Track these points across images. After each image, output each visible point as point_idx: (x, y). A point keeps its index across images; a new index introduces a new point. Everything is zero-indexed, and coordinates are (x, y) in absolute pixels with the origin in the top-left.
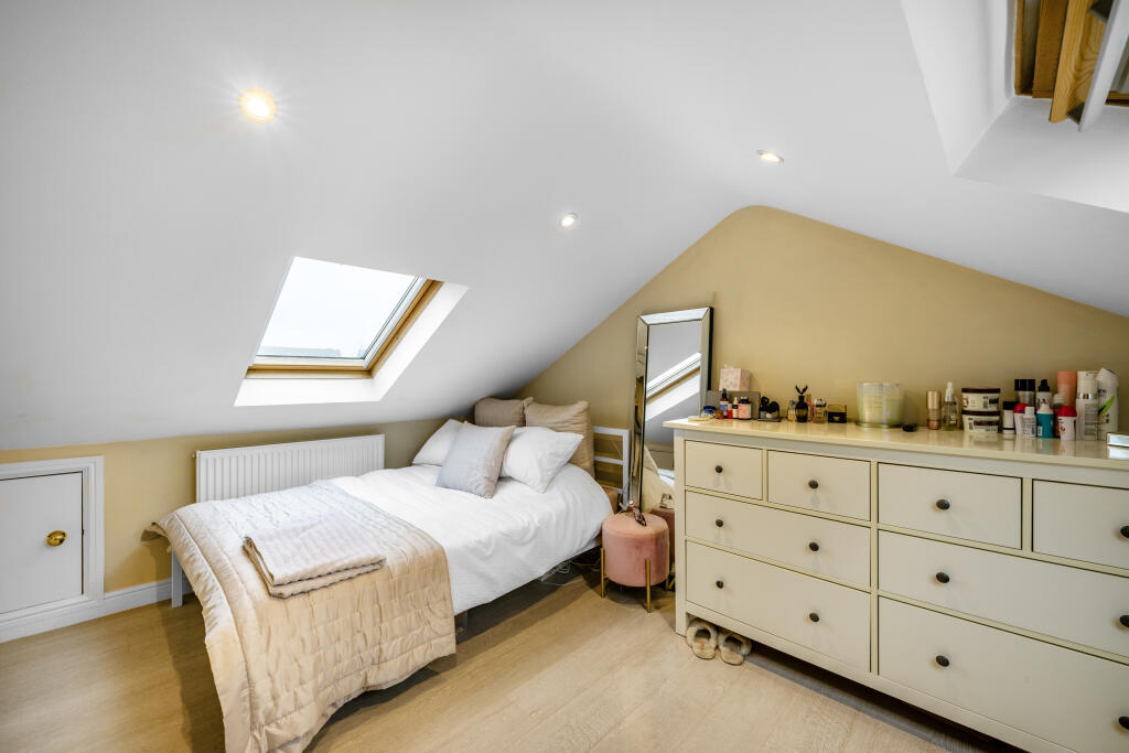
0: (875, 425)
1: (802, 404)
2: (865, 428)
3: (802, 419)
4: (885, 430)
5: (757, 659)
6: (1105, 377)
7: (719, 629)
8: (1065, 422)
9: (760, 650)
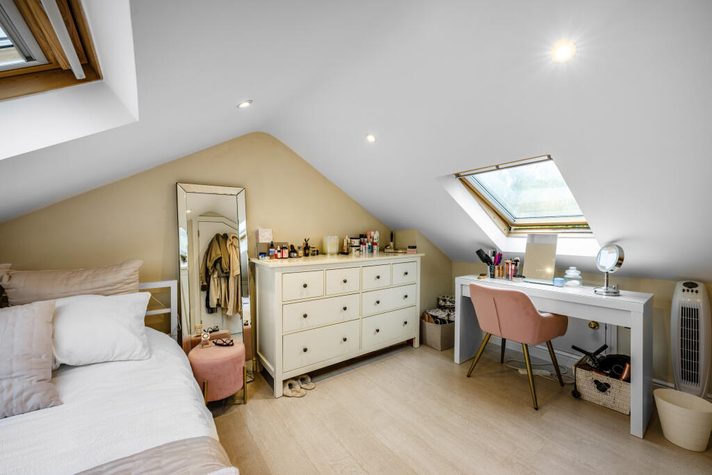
0: (332, 254)
1: (307, 247)
2: (328, 256)
3: (306, 255)
4: (336, 256)
5: (315, 379)
6: (377, 232)
7: (295, 379)
8: (375, 247)
9: (315, 375)
